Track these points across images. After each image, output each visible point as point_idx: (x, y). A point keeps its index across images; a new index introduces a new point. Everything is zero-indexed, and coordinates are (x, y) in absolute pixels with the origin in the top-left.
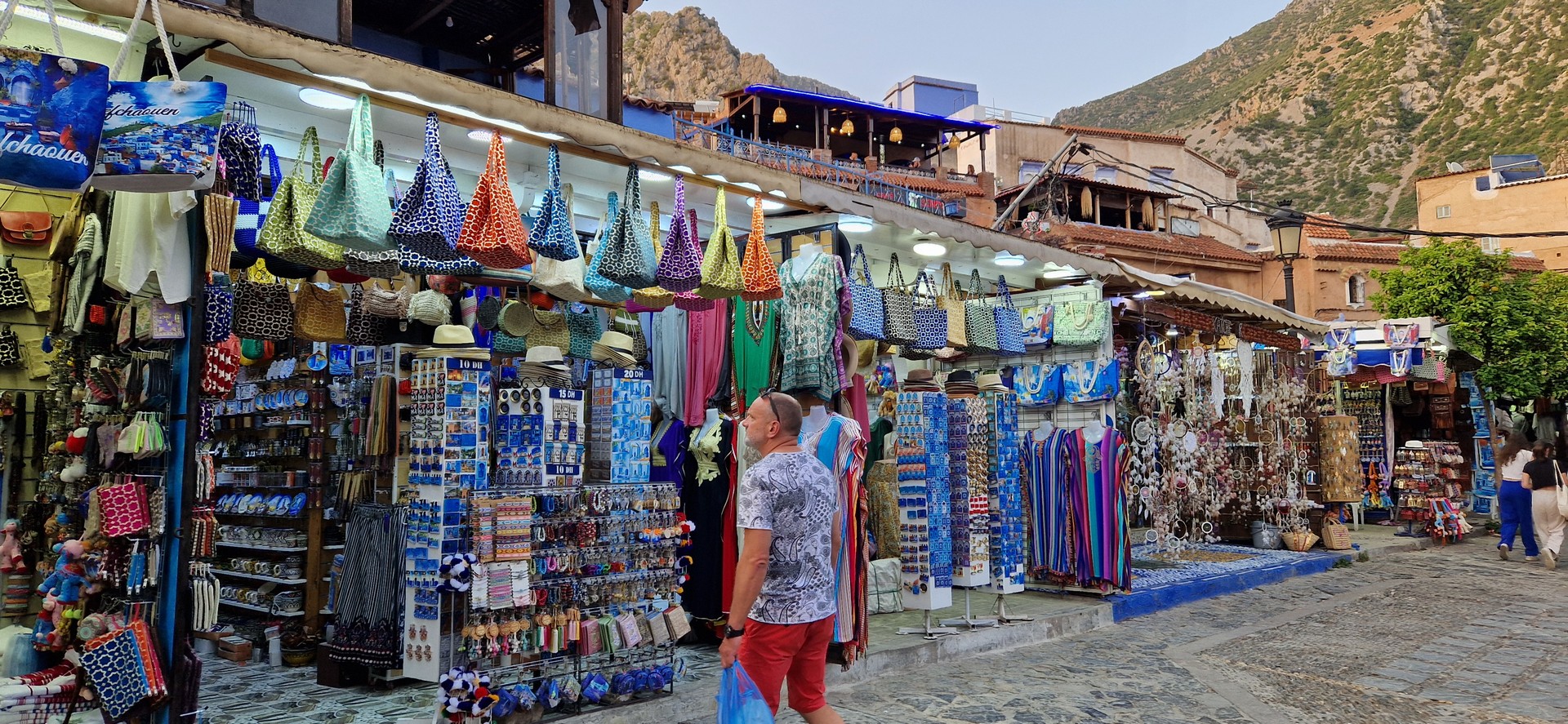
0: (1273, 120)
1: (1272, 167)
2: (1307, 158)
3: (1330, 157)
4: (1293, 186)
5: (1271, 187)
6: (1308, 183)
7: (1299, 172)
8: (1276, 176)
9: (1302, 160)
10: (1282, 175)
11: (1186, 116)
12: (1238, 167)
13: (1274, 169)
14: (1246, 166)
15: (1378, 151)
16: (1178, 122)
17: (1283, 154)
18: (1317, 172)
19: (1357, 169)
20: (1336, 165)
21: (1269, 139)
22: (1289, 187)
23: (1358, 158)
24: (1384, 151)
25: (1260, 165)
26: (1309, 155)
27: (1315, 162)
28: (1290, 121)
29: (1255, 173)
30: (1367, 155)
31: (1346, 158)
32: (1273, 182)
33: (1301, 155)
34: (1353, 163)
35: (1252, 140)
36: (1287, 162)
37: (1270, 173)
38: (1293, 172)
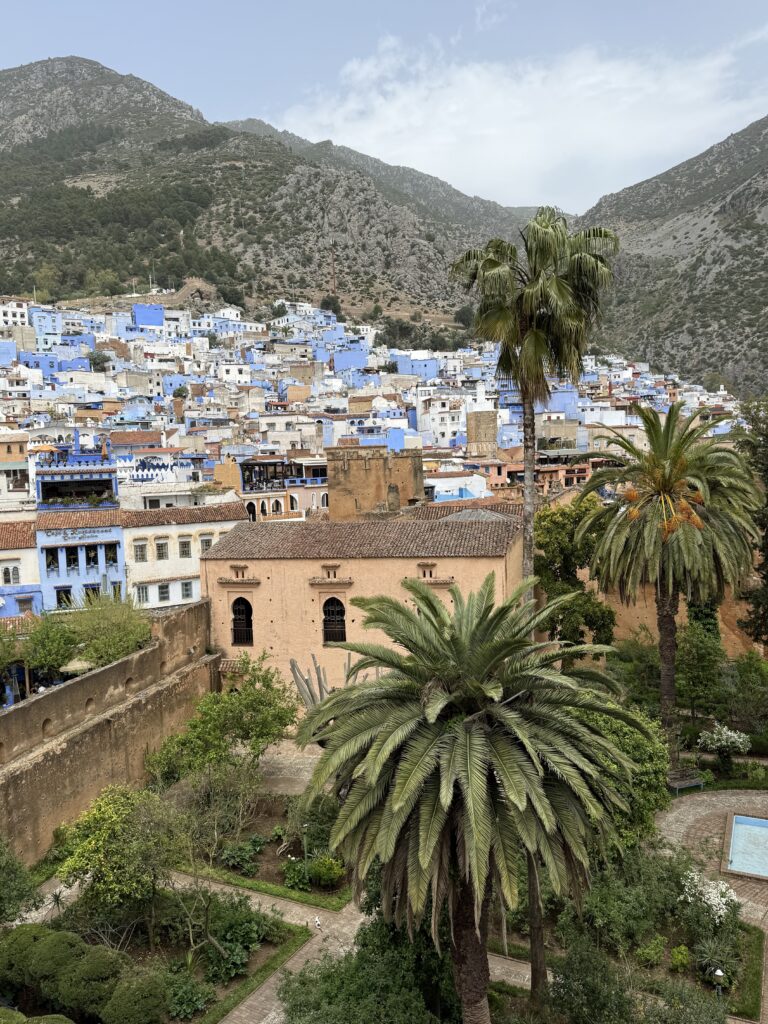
5: (745, 273)
8: (750, 265)
12: (725, 258)
13: (750, 259)
14: (731, 258)
17: (756, 249)
21: (747, 237)
32: (748, 270)
35: (736, 238)
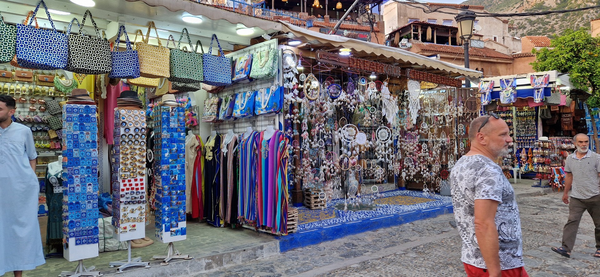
0: (542, 6)
1: (541, 25)
2: (556, 21)
3: (566, 21)
4: (550, 33)
6: (557, 32)
7: (553, 27)
8: (542, 29)
9: (554, 22)
10: (545, 29)
11: (505, 6)
12: (526, 26)
13: (542, 26)
14: (529, 25)
15: (588, 17)
16: (501, 9)
17: (546, 20)
18: (561, 27)
19: (578, 25)
20: (569, 24)
22: (548, 33)
23: (579, 20)
24: (590, 17)
25: (535, 25)
26: (557, 20)
27: (560, 23)
28: (549, 6)
29: (533, 28)
30: (583, 19)
31: (573, 20)
32: (541, 32)
33: (553, 20)
34: (577, 23)
36: (547, 23)
37: (540, 28)
38: (550, 27)
